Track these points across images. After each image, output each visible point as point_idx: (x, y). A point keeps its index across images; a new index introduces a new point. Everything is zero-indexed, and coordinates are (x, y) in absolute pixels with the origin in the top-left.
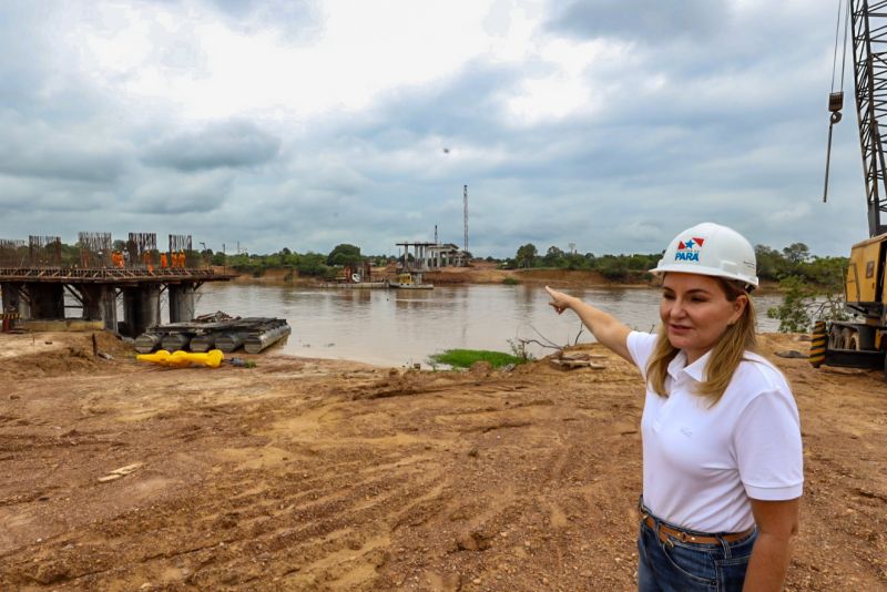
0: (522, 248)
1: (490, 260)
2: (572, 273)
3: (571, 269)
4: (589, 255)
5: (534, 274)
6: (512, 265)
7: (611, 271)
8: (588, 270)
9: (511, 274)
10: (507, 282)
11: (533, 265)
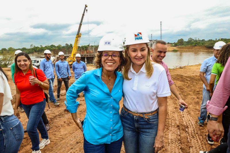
0: (179, 40)
1: (168, 43)
2: (196, 47)
3: (196, 46)
4: (203, 40)
5: (183, 48)
6: (176, 45)
7: (209, 46)
8: (201, 46)
9: (175, 48)
10: (174, 51)
11: (183, 45)
